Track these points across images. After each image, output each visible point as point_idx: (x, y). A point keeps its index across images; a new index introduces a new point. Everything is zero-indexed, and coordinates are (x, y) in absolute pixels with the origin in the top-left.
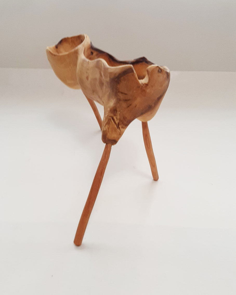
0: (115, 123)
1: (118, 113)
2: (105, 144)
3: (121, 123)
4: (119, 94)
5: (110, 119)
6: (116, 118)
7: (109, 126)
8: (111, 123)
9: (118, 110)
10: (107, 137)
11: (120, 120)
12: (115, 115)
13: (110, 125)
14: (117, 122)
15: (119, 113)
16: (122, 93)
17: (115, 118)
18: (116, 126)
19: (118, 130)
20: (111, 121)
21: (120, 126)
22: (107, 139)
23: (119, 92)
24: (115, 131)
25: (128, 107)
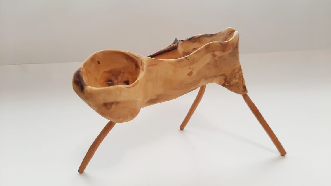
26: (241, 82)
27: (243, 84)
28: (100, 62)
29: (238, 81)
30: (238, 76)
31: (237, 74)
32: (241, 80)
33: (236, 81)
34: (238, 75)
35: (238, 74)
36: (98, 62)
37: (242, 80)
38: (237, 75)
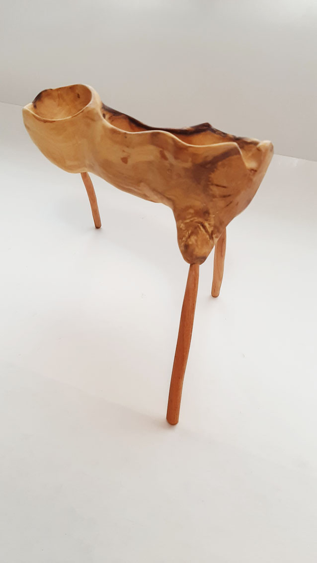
0: (207, 231)
1: (212, 216)
2: (189, 265)
3: (216, 230)
4: (211, 187)
5: (198, 226)
6: (209, 224)
7: (197, 236)
8: (200, 232)
9: (211, 211)
10: (195, 253)
11: (215, 227)
12: (207, 220)
13: (199, 236)
14: (210, 230)
15: (214, 216)
16: (217, 186)
17: (206, 224)
18: (208, 236)
19: (211, 241)
20: (200, 228)
21: (214, 236)
22: (194, 257)
23: (212, 184)
24: (207, 243)
25: (228, 205)
26: (187, 236)
27: (189, 240)
28: (81, 97)
29: (184, 229)
30: (188, 221)
31: (190, 216)
32: (188, 231)
33: (181, 227)
34: (189, 219)
35: (191, 218)
36: (78, 95)
37: (190, 232)
38: (188, 217)
